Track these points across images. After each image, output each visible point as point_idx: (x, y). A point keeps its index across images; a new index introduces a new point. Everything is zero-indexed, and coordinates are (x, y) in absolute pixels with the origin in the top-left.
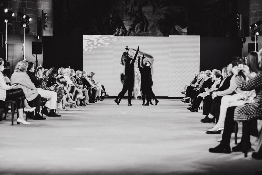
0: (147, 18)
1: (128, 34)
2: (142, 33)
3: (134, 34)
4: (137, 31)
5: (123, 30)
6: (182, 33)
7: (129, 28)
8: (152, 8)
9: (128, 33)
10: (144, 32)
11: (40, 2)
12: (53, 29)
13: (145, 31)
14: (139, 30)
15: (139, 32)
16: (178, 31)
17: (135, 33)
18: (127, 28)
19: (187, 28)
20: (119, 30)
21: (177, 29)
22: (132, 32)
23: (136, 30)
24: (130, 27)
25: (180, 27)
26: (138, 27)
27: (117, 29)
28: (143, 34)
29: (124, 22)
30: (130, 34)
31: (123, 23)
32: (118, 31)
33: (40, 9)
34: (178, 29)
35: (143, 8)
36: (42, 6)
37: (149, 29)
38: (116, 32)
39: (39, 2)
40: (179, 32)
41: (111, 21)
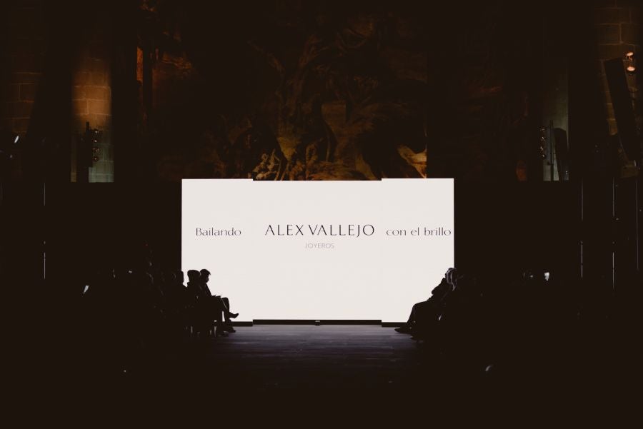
0: (333, 130)
1: (289, 167)
2: (322, 165)
3: (303, 166)
4: (309, 160)
5: (276, 158)
6: (413, 163)
7: (291, 154)
8: (345, 106)
9: (288, 165)
10: (326, 163)
11: (84, 99)
12: (112, 162)
13: (329, 161)
14: (314, 158)
15: (316, 162)
16: (406, 158)
17: (305, 164)
18: (288, 153)
19: (426, 151)
20: (269, 159)
21: (402, 154)
22: (298, 163)
23: (307, 159)
24: (294, 150)
25: (411, 151)
26: (311, 151)
27: (263, 157)
28: (324, 166)
29: (280, 139)
30: (293, 167)
31: (277, 142)
32: (265, 160)
33: (82, 114)
34: (406, 155)
35: (323, 107)
36: (88, 107)
37: (337, 154)
38: (262, 163)
39: (79, 100)
40: (408, 161)
41: (249, 136)
